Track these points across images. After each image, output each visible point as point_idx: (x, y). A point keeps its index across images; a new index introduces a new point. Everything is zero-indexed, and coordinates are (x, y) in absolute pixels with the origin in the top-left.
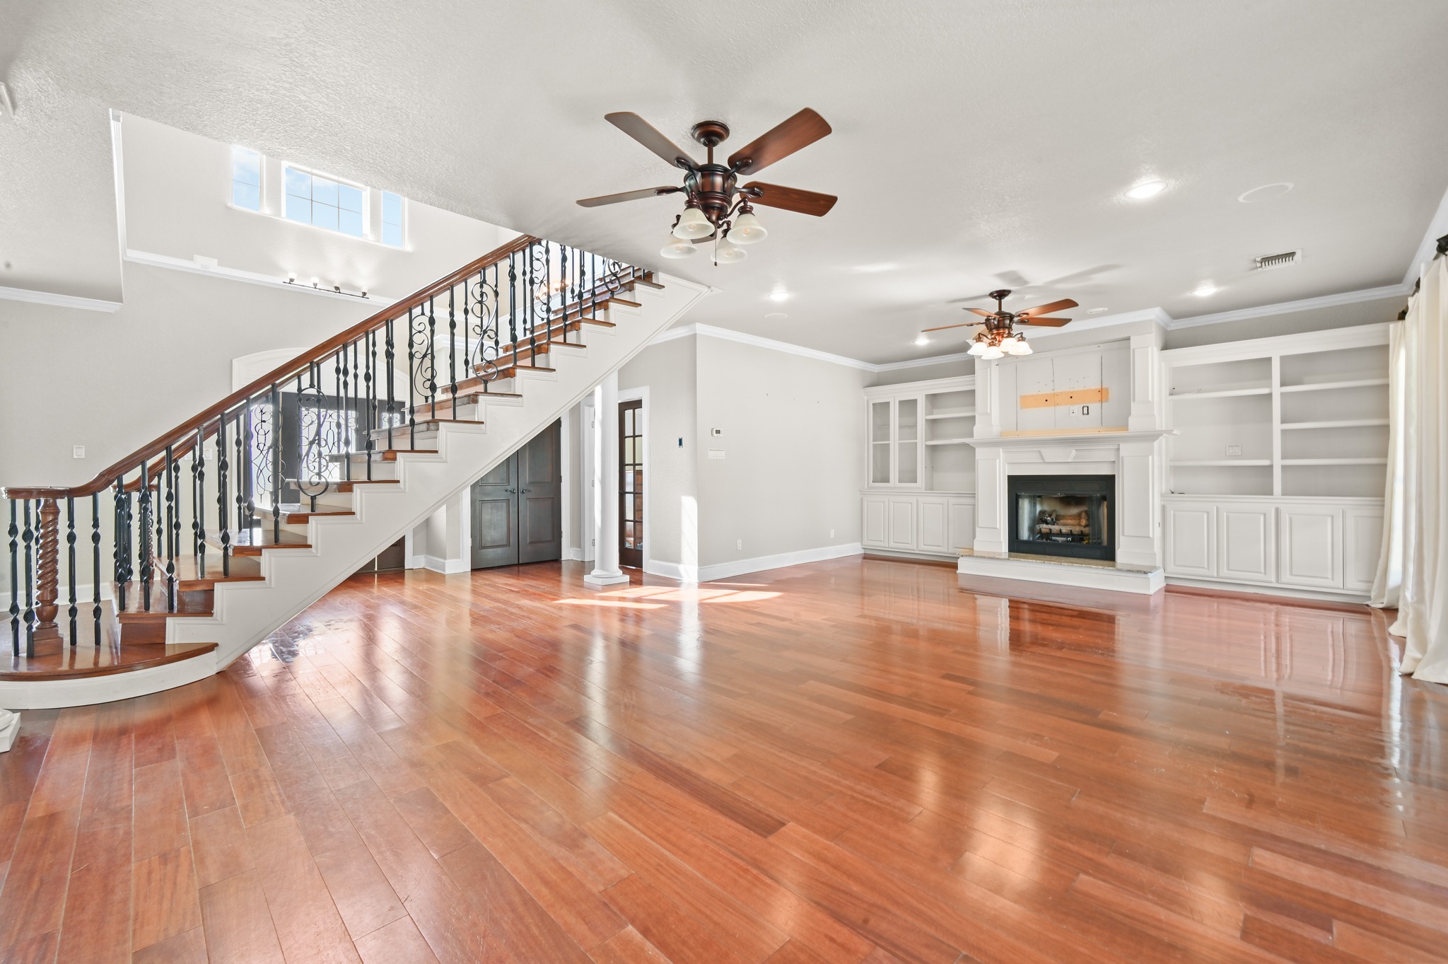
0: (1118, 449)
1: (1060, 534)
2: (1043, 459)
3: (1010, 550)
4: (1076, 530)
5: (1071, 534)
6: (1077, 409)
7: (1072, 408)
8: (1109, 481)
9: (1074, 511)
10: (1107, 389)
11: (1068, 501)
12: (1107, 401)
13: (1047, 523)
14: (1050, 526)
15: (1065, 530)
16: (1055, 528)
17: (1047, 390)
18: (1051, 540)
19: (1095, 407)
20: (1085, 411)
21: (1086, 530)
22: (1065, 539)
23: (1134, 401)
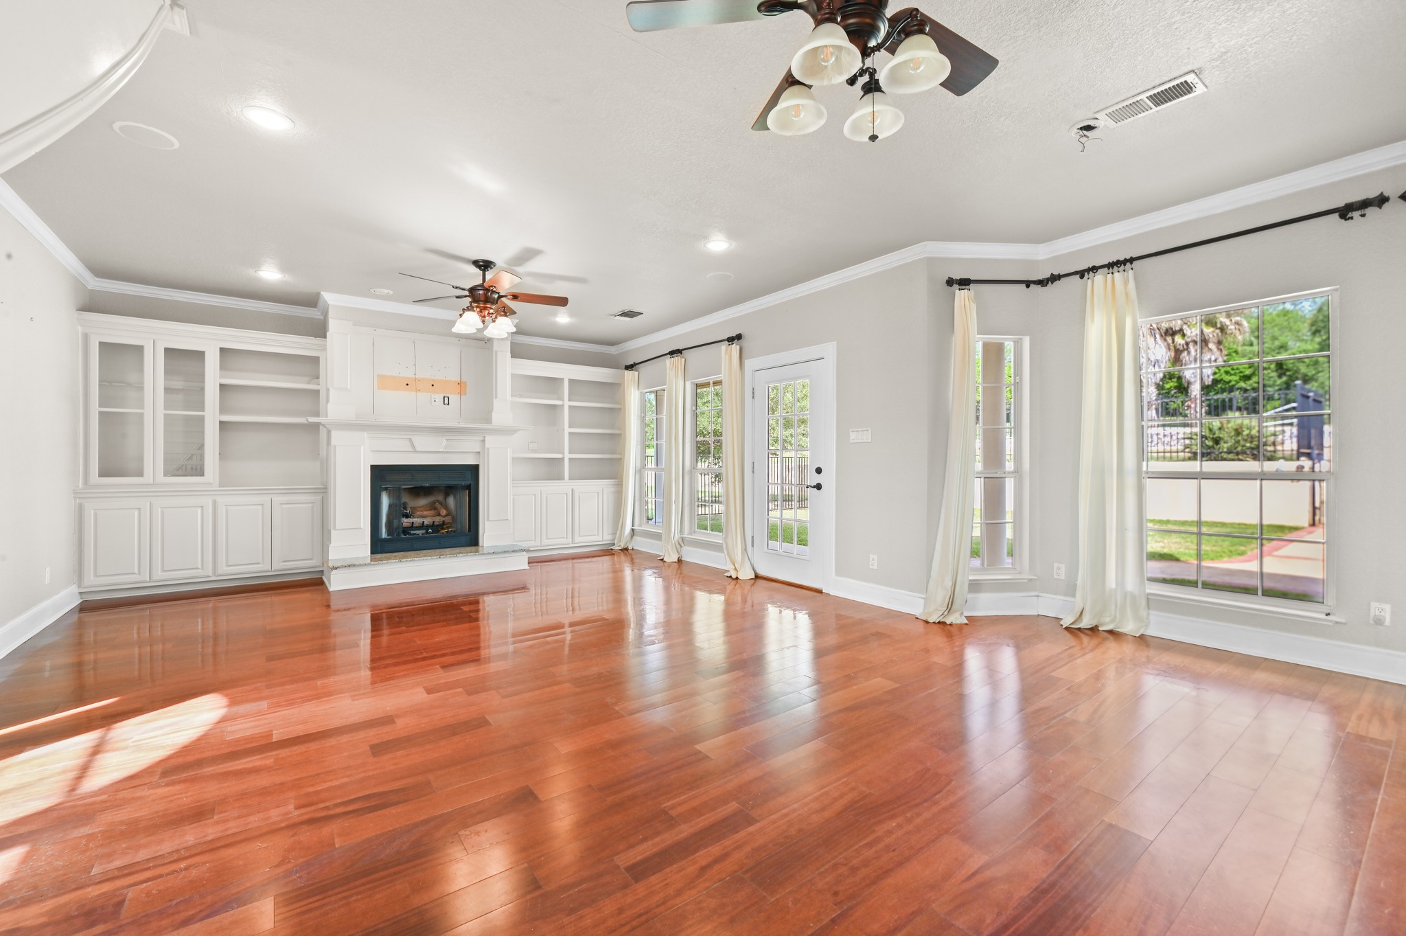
0: (484, 441)
1: (422, 527)
2: (413, 447)
3: (373, 552)
4: (438, 520)
5: (433, 526)
6: (439, 398)
7: (433, 396)
8: (475, 469)
9: (423, 502)
10: (465, 383)
11: (417, 492)
12: (465, 394)
13: (407, 516)
14: (410, 520)
15: (427, 521)
16: (417, 521)
17: (408, 374)
18: (410, 534)
19: (454, 399)
20: (446, 401)
21: (448, 519)
22: (424, 531)
23: (496, 398)
